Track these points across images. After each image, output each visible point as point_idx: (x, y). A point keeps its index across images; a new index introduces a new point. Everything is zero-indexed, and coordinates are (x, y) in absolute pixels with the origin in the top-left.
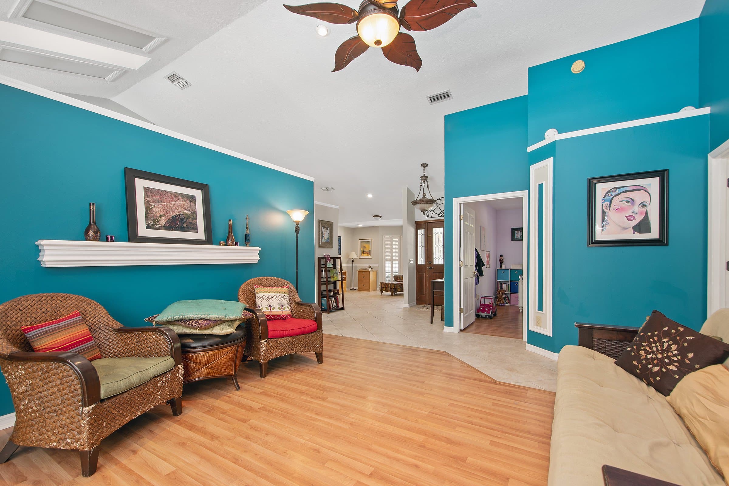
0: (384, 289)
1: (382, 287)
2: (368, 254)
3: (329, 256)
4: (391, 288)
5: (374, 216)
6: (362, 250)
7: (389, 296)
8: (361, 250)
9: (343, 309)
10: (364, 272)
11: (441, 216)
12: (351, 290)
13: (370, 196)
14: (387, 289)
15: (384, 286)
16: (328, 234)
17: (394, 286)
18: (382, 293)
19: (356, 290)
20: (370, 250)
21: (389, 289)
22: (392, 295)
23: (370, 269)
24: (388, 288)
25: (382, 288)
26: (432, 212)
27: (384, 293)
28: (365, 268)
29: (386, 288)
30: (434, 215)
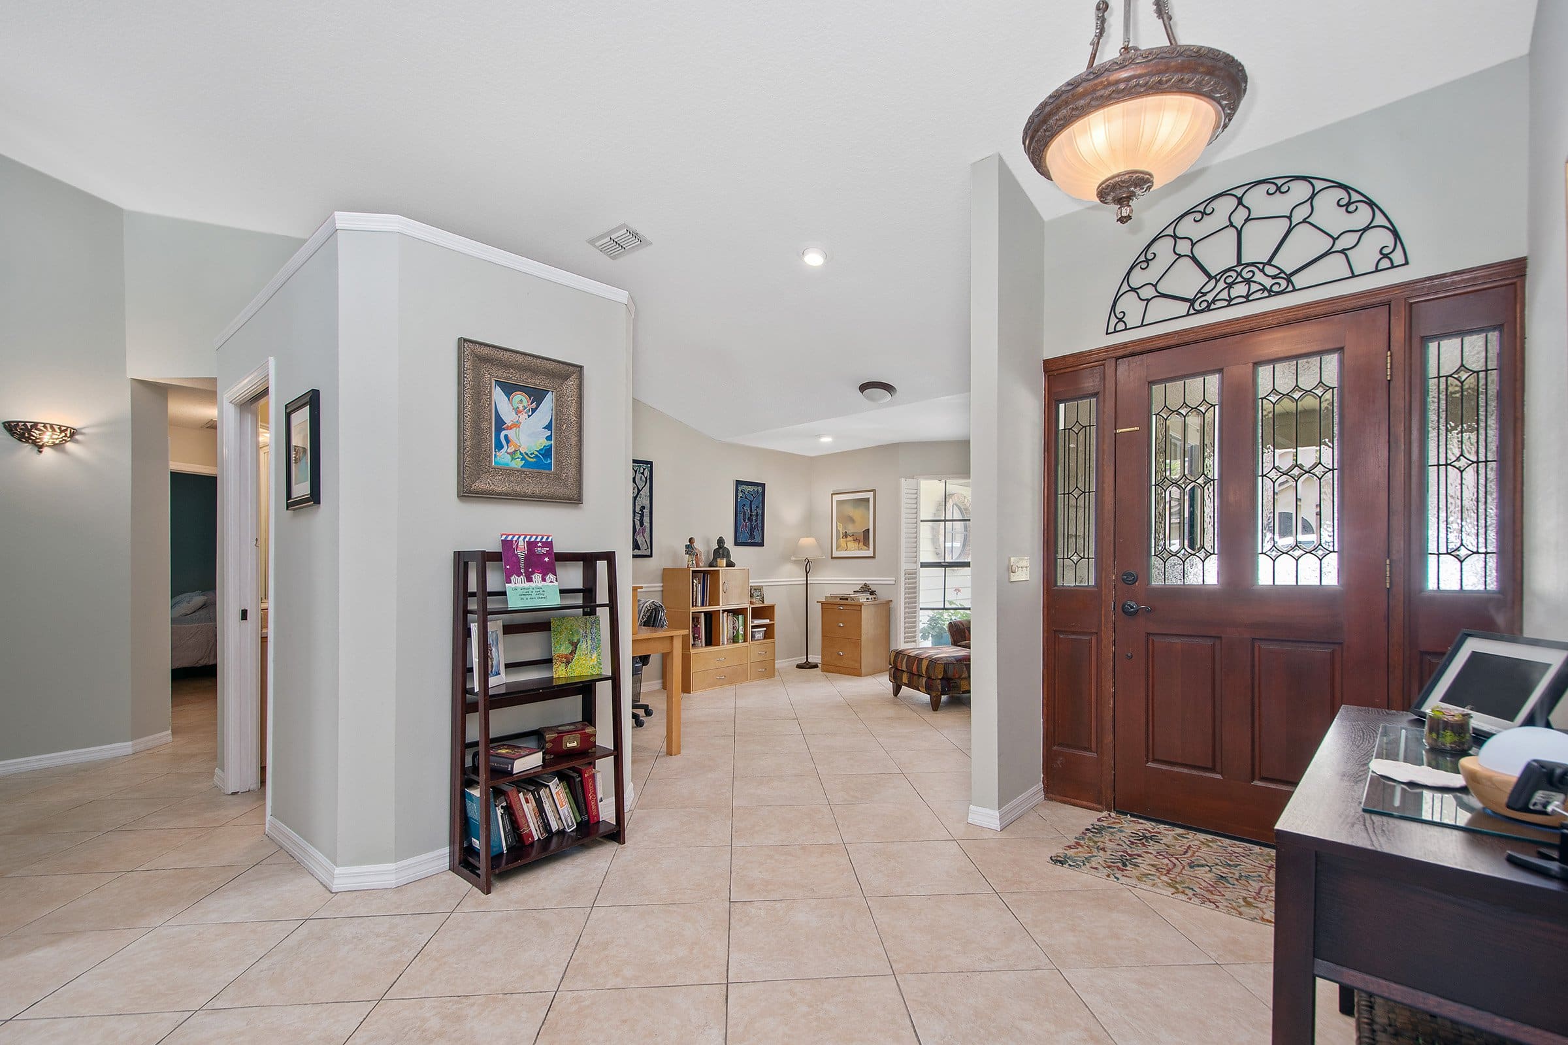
0: (905, 680)
1: (897, 669)
2: (861, 544)
3: (549, 544)
4: (929, 678)
5: (864, 387)
6: (841, 529)
7: (922, 705)
8: (838, 531)
9: (616, 835)
10: (841, 605)
11: (1208, 309)
12: (799, 666)
13: (814, 259)
14: (915, 677)
15: (904, 668)
16: (548, 427)
17: (945, 671)
18: (897, 691)
19: (815, 666)
20: (869, 529)
21: (924, 680)
22: (935, 706)
23: (863, 598)
24: (920, 676)
25: (899, 674)
26: (1148, 292)
27: (905, 690)
28: (848, 591)
29: (911, 674)
30: (1161, 309)
